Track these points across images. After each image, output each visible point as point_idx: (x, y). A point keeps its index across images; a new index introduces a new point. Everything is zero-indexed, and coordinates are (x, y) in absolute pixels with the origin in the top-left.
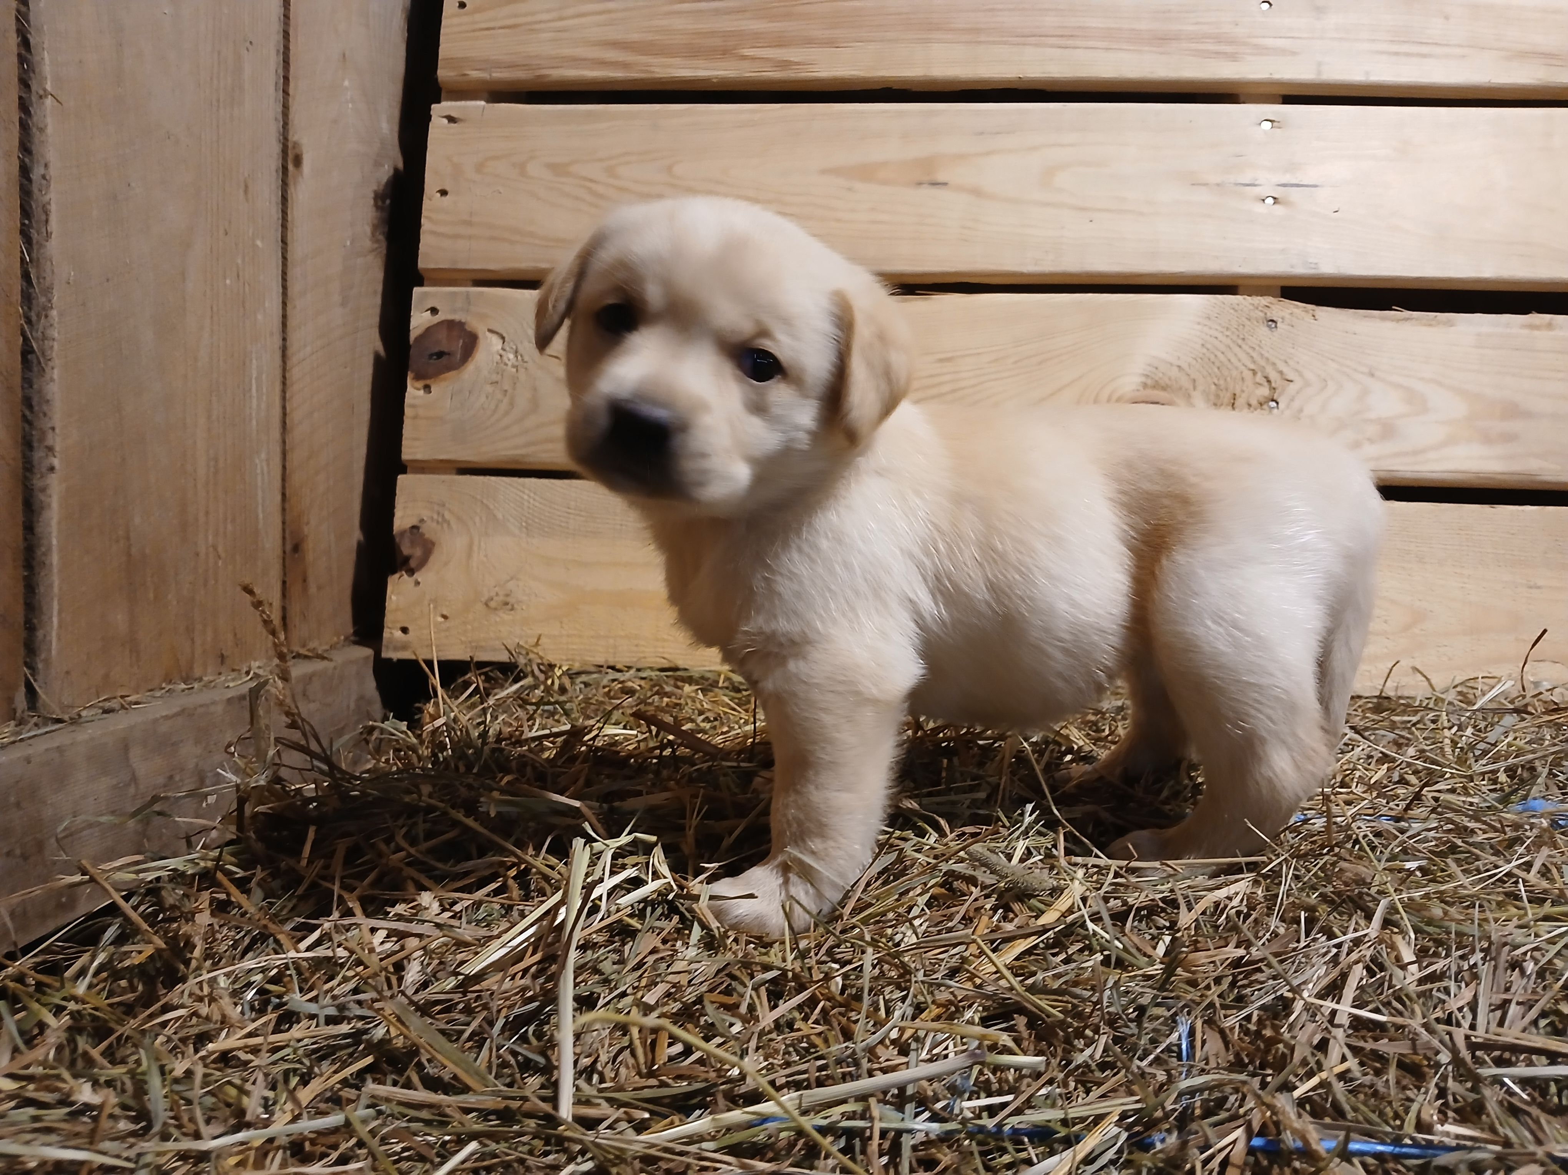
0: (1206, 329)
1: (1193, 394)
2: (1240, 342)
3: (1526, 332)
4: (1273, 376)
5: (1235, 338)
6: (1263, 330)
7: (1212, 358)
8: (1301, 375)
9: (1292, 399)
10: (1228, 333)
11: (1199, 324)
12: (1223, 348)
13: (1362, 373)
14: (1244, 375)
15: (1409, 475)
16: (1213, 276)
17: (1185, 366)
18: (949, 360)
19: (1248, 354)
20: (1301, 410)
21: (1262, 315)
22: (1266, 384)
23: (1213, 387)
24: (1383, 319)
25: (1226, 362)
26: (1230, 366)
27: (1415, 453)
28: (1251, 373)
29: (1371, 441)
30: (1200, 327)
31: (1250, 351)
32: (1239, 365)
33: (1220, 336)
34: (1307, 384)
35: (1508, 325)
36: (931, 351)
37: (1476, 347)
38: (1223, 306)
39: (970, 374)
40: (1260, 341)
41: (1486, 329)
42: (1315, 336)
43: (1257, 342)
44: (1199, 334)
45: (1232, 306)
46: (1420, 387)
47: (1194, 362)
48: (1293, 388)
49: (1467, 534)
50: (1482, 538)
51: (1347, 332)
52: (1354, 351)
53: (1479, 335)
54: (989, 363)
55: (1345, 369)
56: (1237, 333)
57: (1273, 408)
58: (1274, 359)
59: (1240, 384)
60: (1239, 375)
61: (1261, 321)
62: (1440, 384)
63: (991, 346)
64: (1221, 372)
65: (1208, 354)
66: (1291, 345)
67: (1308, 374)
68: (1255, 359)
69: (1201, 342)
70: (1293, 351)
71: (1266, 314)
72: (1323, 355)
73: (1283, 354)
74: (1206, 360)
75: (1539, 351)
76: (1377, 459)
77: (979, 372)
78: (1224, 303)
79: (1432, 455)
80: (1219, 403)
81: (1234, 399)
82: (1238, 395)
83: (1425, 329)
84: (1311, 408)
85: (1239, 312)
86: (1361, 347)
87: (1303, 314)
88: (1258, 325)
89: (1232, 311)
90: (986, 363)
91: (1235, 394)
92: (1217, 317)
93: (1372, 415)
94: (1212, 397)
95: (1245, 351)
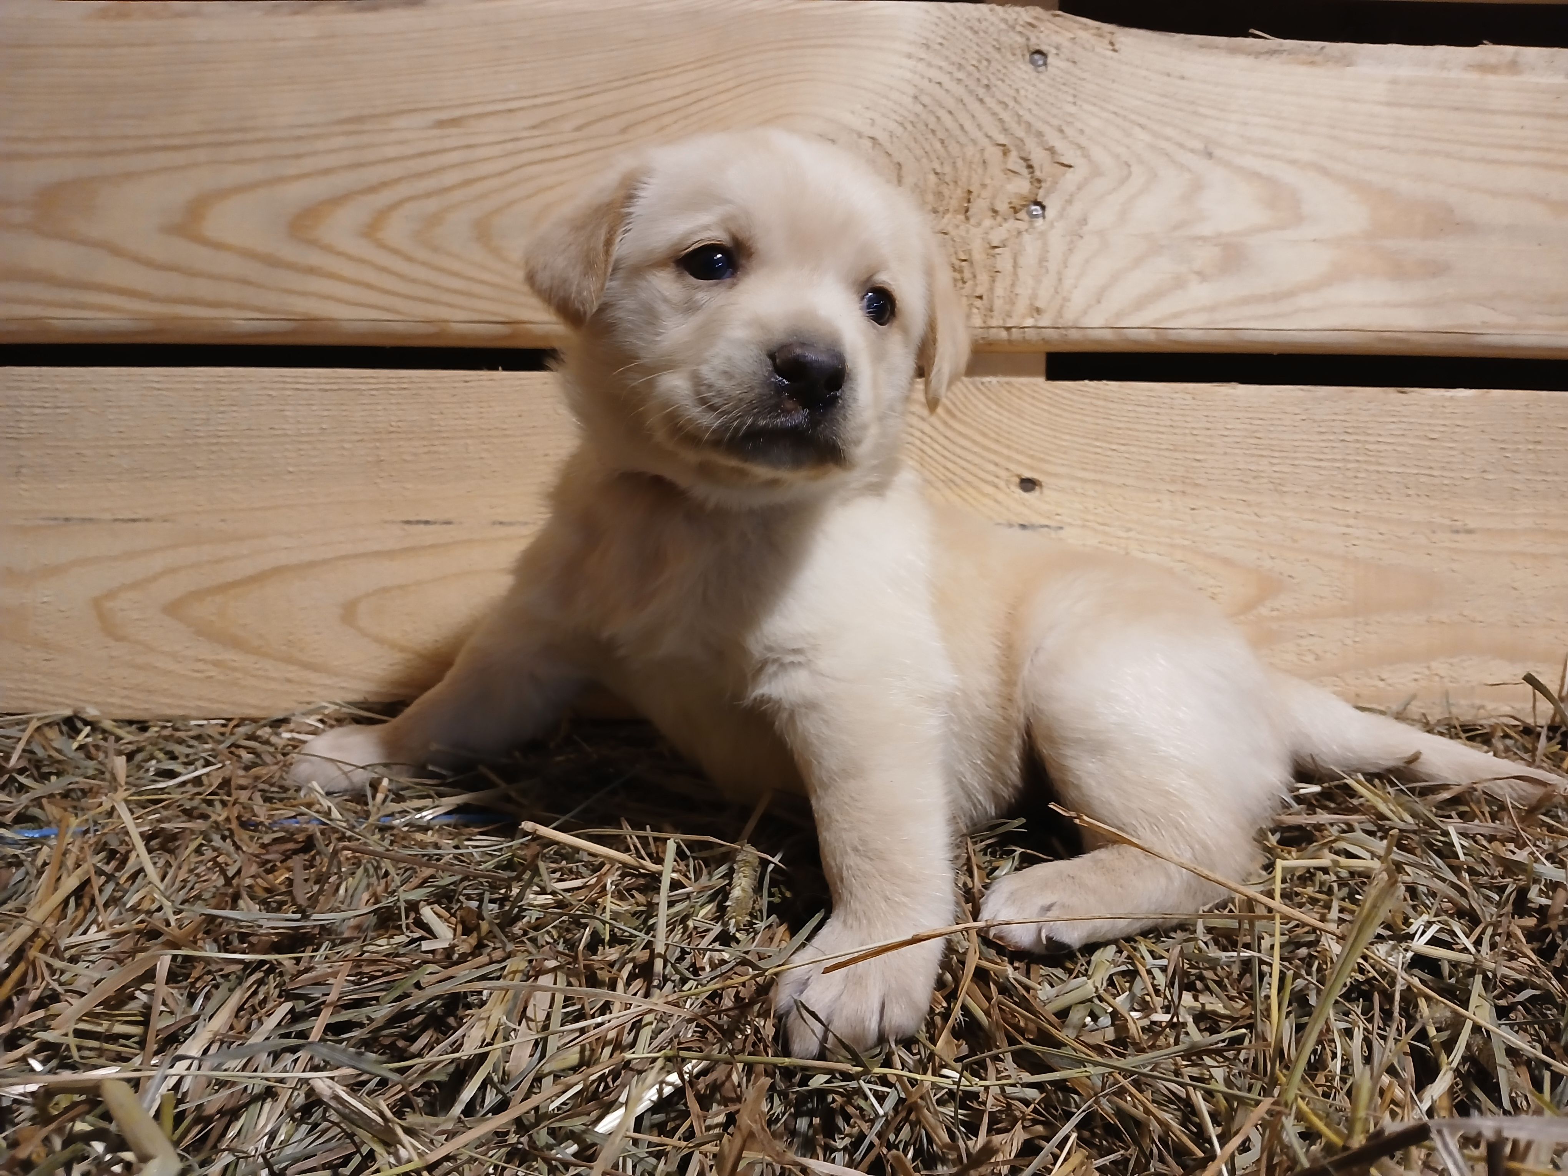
0: (921, 67)
2: (981, 92)
3: (1473, 76)
4: (1038, 156)
5: (972, 84)
6: (1023, 70)
7: (932, 121)
8: (1086, 155)
9: (1069, 202)
10: (961, 75)
11: (909, 56)
12: (950, 103)
13: (1192, 151)
14: (987, 155)
15: (1265, 336)
17: (882, 137)
18: (454, 122)
19: (994, 114)
20: (1084, 221)
21: (1020, 40)
22: (1025, 172)
23: (932, 178)
24: (1234, 52)
25: (958, 132)
26: (963, 139)
27: (1277, 297)
28: (998, 151)
29: (1202, 275)
30: (911, 63)
31: (998, 109)
32: (979, 135)
33: (945, 79)
34: (1096, 172)
35: (1443, 65)
36: (422, 106)
37: (1389, 104)
38: (952, 23)
39: (497, 150)
40: (1017, 91)
41: (1404, 72)
42: (1114, 81)
43: (1012, 93)
44: (909, 75)
45: (969, 24)
46: (1288, 175)
47: (899, 131)
48: (1070, 179)
49: (1358, 441)
50: (1382, 447)
51: (1169, 75)
52: (1180, 110)
53: (1394, 82)
54: (534, 127)
55: (1164, 144)
56: (977, 75)
57: (1036, 216)
58: (1039, 125)
59: (980, 171)
60: (978, 155)
61: (1018, 52)
62: (1324, 171)
63: (536, 96)
64: (945, 147)
65: (924, 115)
66: (1071, 99)
67: (1098, 153)
68: (1007, 126)
69: (912, 91)
70: (1072, 109)
71: (1028, 39)
72: (1125, 118)
73: (1055, 116)
74: (921, 126)
75: (1493, 112)
76: (1213, 309)
77: (510, 146)
78: (955, 18)
79: (1305, 300)
80: (941, 209)
81: (969, 201)
82: (975, 194)
83: (1303, 70)
84: (1101, 218)
85: (982, 34)
86: (1193, 103)
87: (1094, 40)
88: (1012, 58)
89: (968, 33)
90: (526, 129)
91: (970, 192)
92: (941, 44)
93: (1206, 229)
94: (930, 197)
95: (989, 109)
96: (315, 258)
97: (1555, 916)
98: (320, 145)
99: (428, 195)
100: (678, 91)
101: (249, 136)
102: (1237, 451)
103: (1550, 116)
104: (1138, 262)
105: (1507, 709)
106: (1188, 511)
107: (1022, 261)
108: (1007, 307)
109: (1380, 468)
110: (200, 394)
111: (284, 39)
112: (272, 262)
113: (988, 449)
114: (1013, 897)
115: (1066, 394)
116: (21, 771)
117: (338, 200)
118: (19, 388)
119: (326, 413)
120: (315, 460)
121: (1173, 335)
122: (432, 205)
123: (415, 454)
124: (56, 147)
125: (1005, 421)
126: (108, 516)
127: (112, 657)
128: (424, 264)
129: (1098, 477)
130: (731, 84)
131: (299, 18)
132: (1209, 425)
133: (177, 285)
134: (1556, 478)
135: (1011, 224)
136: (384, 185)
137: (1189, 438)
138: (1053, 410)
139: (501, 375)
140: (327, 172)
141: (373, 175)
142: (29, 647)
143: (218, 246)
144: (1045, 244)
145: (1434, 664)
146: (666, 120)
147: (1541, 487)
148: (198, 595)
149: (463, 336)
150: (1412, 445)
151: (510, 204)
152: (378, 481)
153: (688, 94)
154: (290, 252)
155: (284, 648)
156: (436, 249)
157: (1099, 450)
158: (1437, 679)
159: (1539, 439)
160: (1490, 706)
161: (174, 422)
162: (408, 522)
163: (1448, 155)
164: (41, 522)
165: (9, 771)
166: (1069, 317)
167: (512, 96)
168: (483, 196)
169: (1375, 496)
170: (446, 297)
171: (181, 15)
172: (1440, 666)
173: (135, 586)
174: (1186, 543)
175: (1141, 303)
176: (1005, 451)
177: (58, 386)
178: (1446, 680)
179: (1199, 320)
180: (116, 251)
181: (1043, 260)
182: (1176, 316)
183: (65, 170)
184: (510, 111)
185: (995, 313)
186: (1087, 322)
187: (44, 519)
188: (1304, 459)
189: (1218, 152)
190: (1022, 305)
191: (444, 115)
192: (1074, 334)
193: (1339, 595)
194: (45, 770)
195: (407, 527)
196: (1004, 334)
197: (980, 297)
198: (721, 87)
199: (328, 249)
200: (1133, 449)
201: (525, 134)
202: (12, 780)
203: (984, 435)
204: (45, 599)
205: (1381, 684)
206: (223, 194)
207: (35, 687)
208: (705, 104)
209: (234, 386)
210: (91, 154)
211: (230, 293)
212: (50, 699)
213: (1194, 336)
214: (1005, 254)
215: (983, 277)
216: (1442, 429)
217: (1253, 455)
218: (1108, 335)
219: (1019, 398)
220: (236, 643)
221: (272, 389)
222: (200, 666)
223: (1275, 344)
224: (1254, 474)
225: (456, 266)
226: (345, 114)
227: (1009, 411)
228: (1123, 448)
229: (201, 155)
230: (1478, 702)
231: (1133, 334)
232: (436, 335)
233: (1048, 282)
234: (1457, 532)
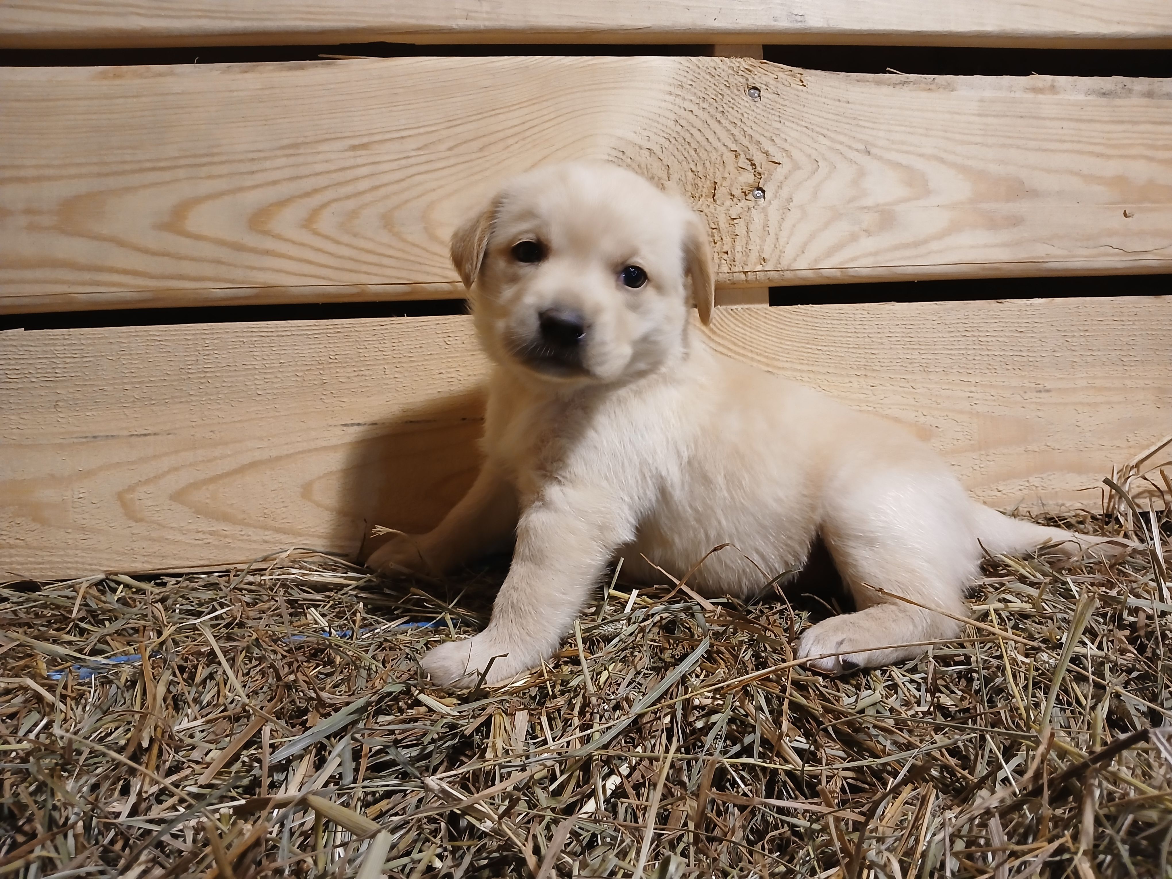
0: (679, 101)
1: (667, 184)
2: (719, 116)
3: (1030, 96)
4: (758, 158)
5: (713, 111)
6: (745, 100)
7: (688, 136)
8: (790, 157)
9: (780, 187)
10: (705, 105)
11: (670, 94)
12: (699, 124)
13: (857, 150)
14: (725, 158)
15: (910, 270)
16: (685, 32)
17: (656, 149)
18: (364, 146)
19: (728, 130)
20: (790, 200)
21: (743, 81)
22: (750, 168)
23: (690, 173)
24: (878, 83)
25: (704, 143)
26: (708, 147)
27: (916, 244)
28: (732, 155)
29: (868, 232)
30: (671, 98)
31: (730, 127)
32: (719, 145)
33: (694, 108)
34: (797, 167)
35: (1010, 89)
36: (339, 135)
37: (979, 115)
38: (697, 70)
39: (394, 165)
40: (742, 114)
41: (988, 94)
42: (804, 106)
43: (740, 116)
44: (671, 106)
45: (708, 71)
46: (919, 164)
47: (666, 144)
48: (780, 172)
49: (974, 336)
50: (989, 339)
51: (839, 101)
52: (848, 123)
53: (982, 100)
54: (419, 149)
55: (838, 147)
56: (716, 105)
57: (759, 197)
58: (757, 137)
59: (721, 169)
60: (719, 158)
61: (742, 89)
62: (942, 161)
63: (419, 127)
64: (698, 154)
65: (682, 133)
66: (777, 119)
67: (796, 154)
68: (737, 138)
69: (673, 117)
70: (779, 125)
71: (747, 80)
72: (813, 130)
73: (767, 131)
74: (680, 140)
75: (1044, 119)
76: (876, 254)
77: (404, 162)
78: (699, 67)
79: (934, 246)
80: (697, 195)
81: (715, 189)
82: (719, 184)
83: (924, 94)
84: (801, 197)
85: (717, 77)
86: (855, 119)
87: (789, 79)
88: (738, 93)
89: (708, 77)
90: (413, 150)
91: (715, 183)
92: (691, 85)
93: (869, 202)
94: (689, 188)
95: (725, 127)
96: (269, 244)
97: (1141, 628)
98: (268, 164)
99: (348, 197)
100: (517, 122)
101: (216, 159)
102: (898, 346)
103: (1077, 120)
104: (827, 225)
105: (1078, 505)
106: (869, 387)
107: (751, 227)
108: (745, 258)
109: (989, 353)
110: (190, 343)
111: (237, 91)
112: (238, 247)
113: (738, 354)
114: (817, 640)
115: (785, 315)
116: (82, 620)
117: (283, 203)
118: (54, 345)
119: (283, 352)
120: (276, 386)
121: (851, 272)
122: (351, 204)
123: (349, 378)
124: (73, 171)
125: (748, 334)
126: (126, 433)
127: (133, 534)
128: (347, 245)
129: (811, 368)
130: (552, 116)
131: (248, 76)
132: (879, 331)
133: (168, 266)
134: (1099, 353)
135: (743, 203)
136: (316, 191)
137: (867, 340)
138: (778, 325)
139: (406, 319)
140: (274, 183)
141: (308, 184)
142: (70, 531)
143: (198, 237)
144: (766, 216)
145: (1031, 479)
146: (511, 141)
147: (1090, 359)
148: (196, 485)
149: (377, 294)
150: (1008, 337)
151: (407, 201)
152: (323, 397)
153: (524, 123)
154: (251, 240)
155: (262, 519)
156: (355, 235)
157: (810, 351)
158: (1034, 488)
159: (1086, 328)
160: (1068, 504)
161: (172, 363)
162: (346, 425)
163: (1018, 147)
164: (75, 440)
165: (73, 621)
166: (785, 264)
167: (404, 127)
168: (386, 197)
169: (987, 371)
170: (365, 268)
171: (160, 75)
172: (1035, 480)
173: (148, 482)
174: (870, 409)
175: (830, 252)
176: (750, 354)
177: (83, 342)
178: (1039, 489)
179: (868, 261)
180: (120, 243)
181: (765, 226)
182: (853, 260)
183: (81, 187)
184: (402, 138)
185: (737, 263)
186: (796, 266)
187: (76, 438)
188: (940, 349)
189: (873, 151)
190: (754, 257)
191: (356, 142)
192: (788, 275)
193: (969, 437)
194: (100, 617)
195: (345, 428)
196: (743, 276)
197: (727, 253)
198: (546, 118)
199: (279, 237)
200: (832, 349)
201: (414, 153)
202: (76, 626)
203: (735, 344)
204: (81, 496)
205: (999, 494)
206: (198, 201)
207: (76, 559)
208: (536, 129)
209: (215, 336)
210: (99, 175)
211: (208, 270)
212: (88, 567)
213: (865, 272)
214: (741, 223)
215: (727, 240)
216: (1027, 325)
217: (908, 349)
218: (810, 274)
219: (756, 318)
220: (225, 518)
221: (243, 337)
222: (200, 536)
223: (916, 275)
224: (910, 361)
225: (370, 246)
226: (286, 142)
227: (750, 327)
228: (825, 348)
229: (181, 173)
230: (1060, 502)
231: (826, 273)
232: (358, 294)
233: (770, 240)
234: (1040, 391)
